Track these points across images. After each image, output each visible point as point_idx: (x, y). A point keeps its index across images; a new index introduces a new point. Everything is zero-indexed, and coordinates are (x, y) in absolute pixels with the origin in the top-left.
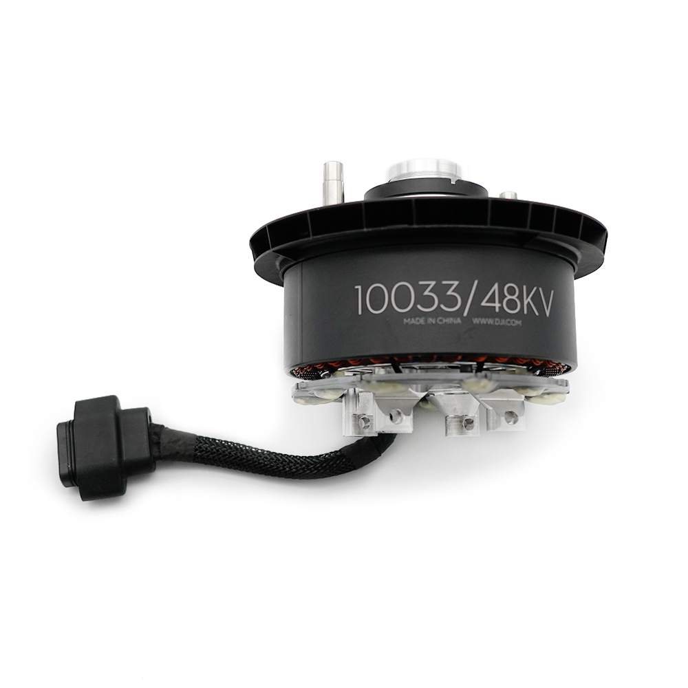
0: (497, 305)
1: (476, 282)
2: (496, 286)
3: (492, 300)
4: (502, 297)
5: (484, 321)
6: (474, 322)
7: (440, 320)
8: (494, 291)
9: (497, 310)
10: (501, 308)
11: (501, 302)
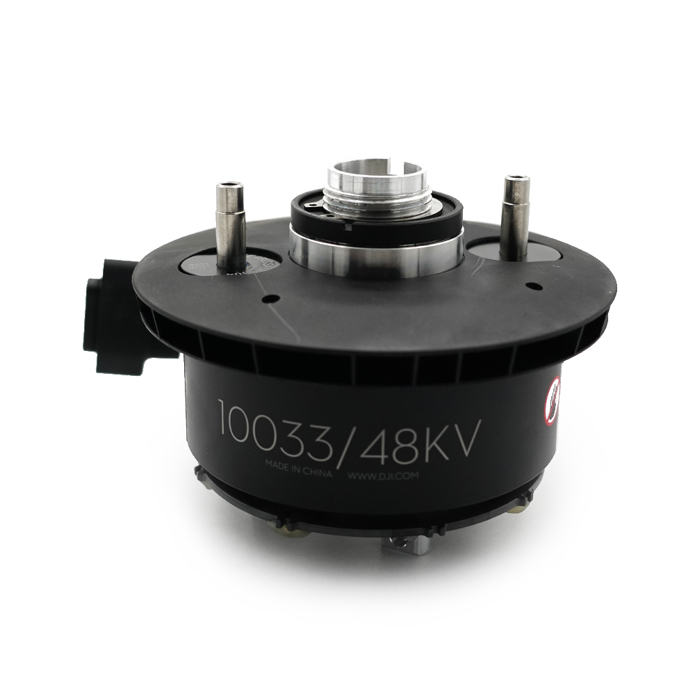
0: (383, 457)
1: (354, 429)
2: (383, 433)
3: (376, 450)
4: (390, 445)
5: (362, 476)
6: (350, 477)
7: (307, 471)
8: (380, 439)
9: (383, 463)
10: (389, 460)
11: (389, 452)
